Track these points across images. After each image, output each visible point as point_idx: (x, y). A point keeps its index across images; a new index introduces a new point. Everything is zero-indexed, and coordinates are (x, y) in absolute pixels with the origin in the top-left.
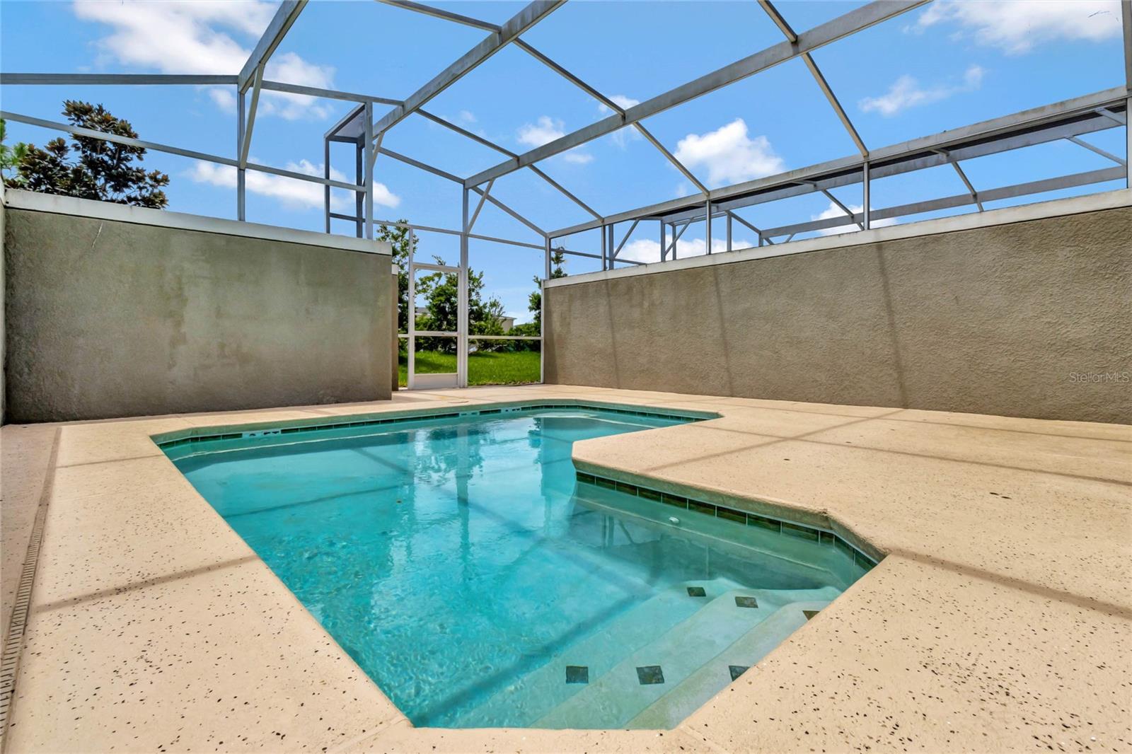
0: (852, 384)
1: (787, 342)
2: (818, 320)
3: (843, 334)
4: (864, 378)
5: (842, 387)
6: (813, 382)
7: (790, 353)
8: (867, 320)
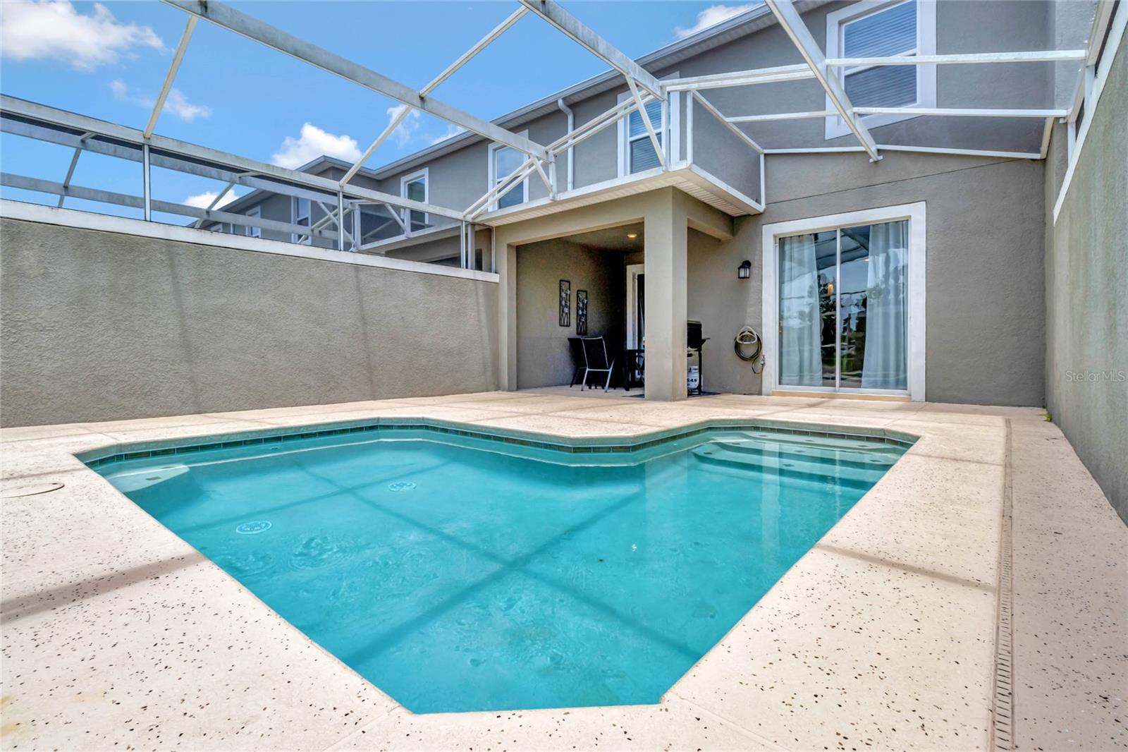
0: (336, 384)
1: (276, 346)
2: (307, 325)
3: (329, 340)
4: (346, 379)
5: (328, 388)
6: (301, 386)
7: (278, 358)
8: (347, 329)
